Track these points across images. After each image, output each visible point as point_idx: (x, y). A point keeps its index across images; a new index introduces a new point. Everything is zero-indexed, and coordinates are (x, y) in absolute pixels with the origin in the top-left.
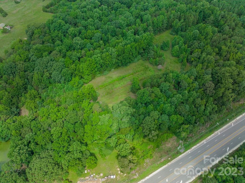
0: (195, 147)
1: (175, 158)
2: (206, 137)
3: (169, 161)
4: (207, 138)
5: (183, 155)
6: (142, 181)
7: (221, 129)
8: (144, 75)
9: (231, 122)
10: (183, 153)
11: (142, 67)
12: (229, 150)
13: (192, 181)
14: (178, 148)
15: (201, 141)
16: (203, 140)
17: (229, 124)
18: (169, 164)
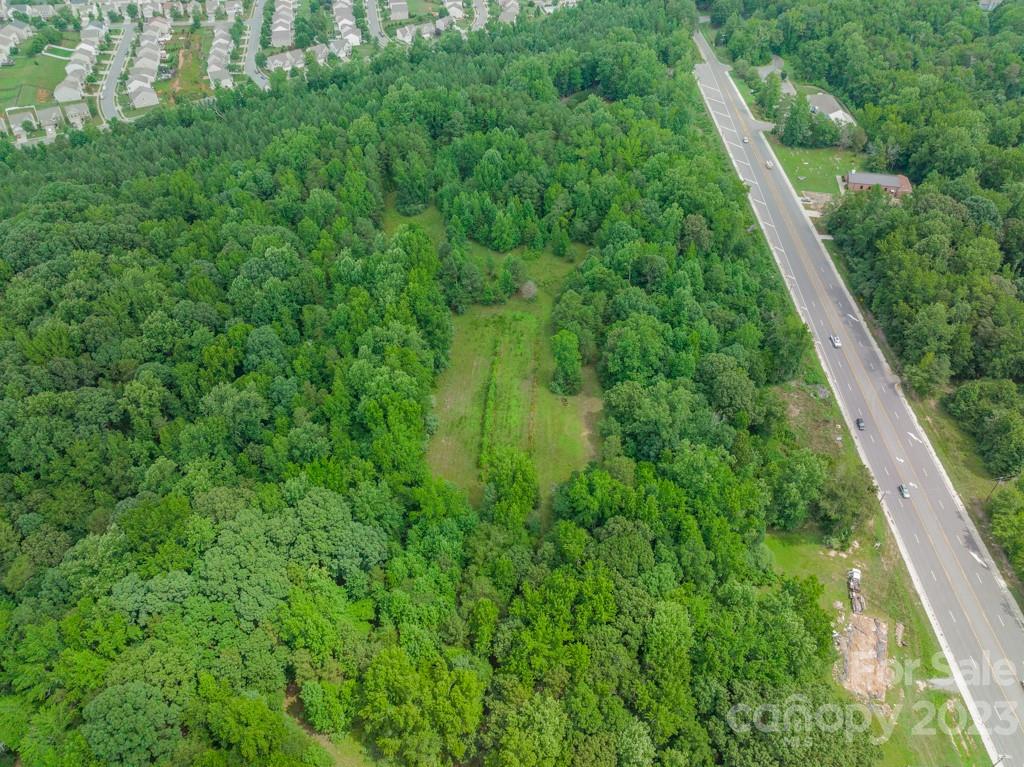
0: (823, 364)
1: (841, 415)
3: (846, 430)
6: (886, 514)
7: (795, 300)
8: (523, 338)
10: (832, 393)
11: (487, 328)
12: (856, 317)
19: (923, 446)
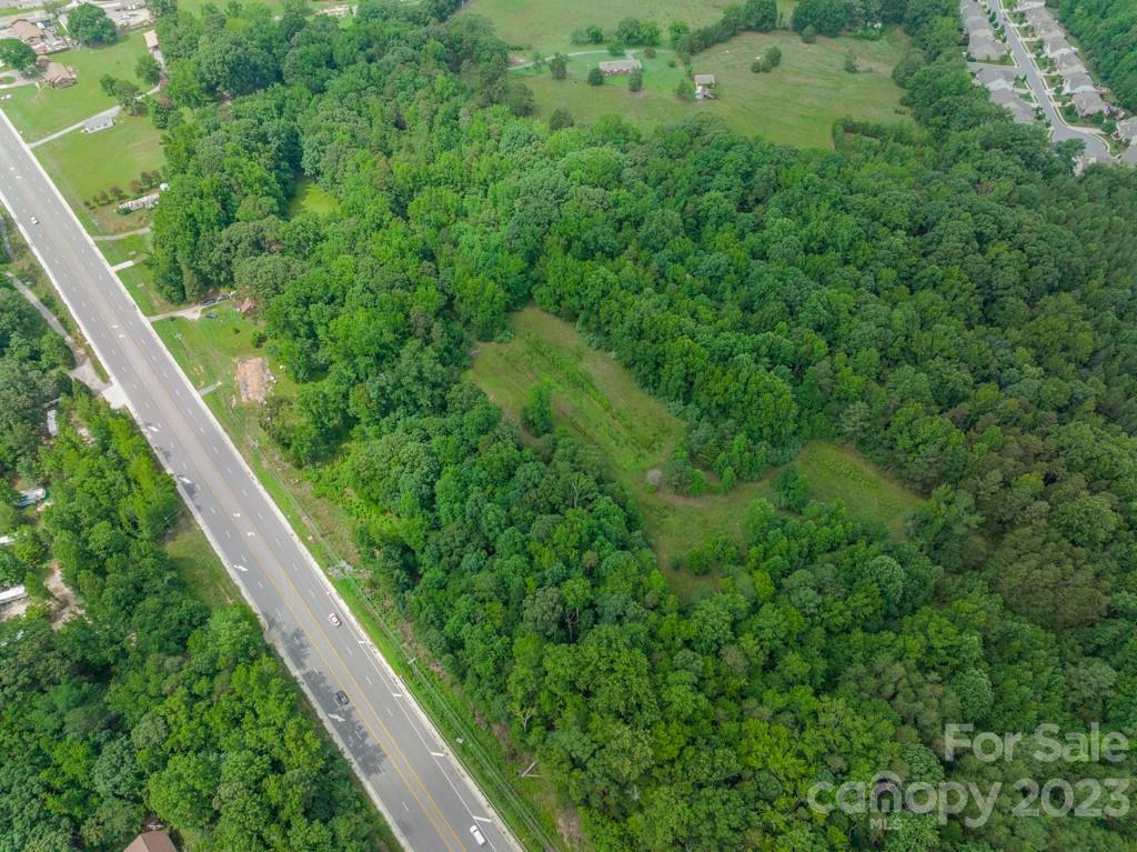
1: (311, 551)
2: (380, 649)
3: (304, 539)
4: (376, 650)
5: (321, 573)
7: (414, 704)
8: (614, 442)
9: (447, 750)
10: (327, 574)
11: (650, 432)
12: (334, 722)
13: (243, 597)
14: (344, 564)
15: (367, 630)
16: (371, 637)
17: (441, 742)
18: (296, 538)
19: (233, 562)
